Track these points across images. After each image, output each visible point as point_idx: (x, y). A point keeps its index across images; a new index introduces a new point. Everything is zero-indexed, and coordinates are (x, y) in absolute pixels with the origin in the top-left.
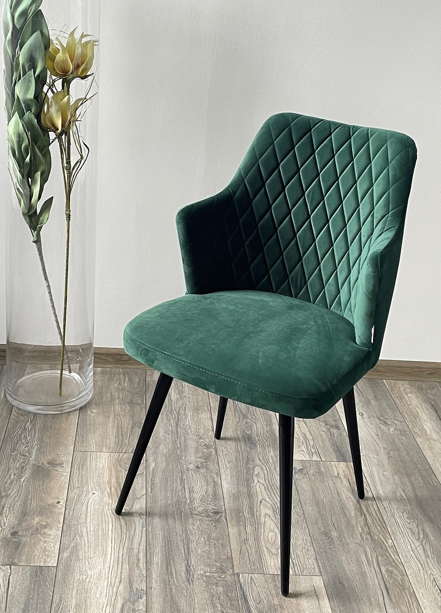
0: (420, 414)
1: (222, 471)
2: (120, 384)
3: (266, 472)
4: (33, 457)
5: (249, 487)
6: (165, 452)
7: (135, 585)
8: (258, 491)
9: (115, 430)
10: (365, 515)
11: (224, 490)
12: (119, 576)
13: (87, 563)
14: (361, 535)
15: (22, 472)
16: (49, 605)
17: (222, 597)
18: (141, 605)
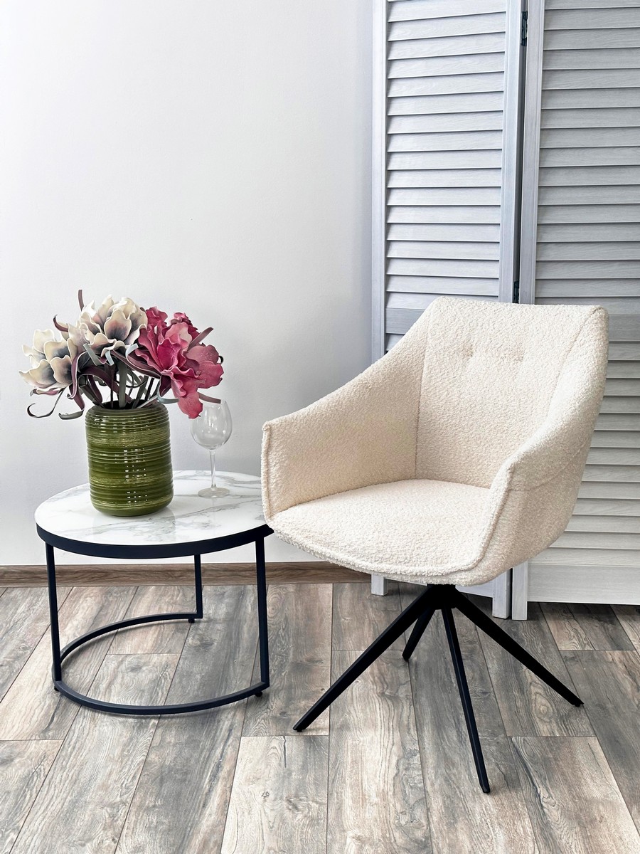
1: (488, 661)
4: (291, 656)
5: (517, 672)
6: (427, 648)
7: (408, 747)
9: (372, 632)
11: (491, 676)
12: (391, 740)
13: (358, 732)
14: (638, 706)
15: (281, 668)
16: (326, 761)
17: (495, 754)
18: (416, 760)
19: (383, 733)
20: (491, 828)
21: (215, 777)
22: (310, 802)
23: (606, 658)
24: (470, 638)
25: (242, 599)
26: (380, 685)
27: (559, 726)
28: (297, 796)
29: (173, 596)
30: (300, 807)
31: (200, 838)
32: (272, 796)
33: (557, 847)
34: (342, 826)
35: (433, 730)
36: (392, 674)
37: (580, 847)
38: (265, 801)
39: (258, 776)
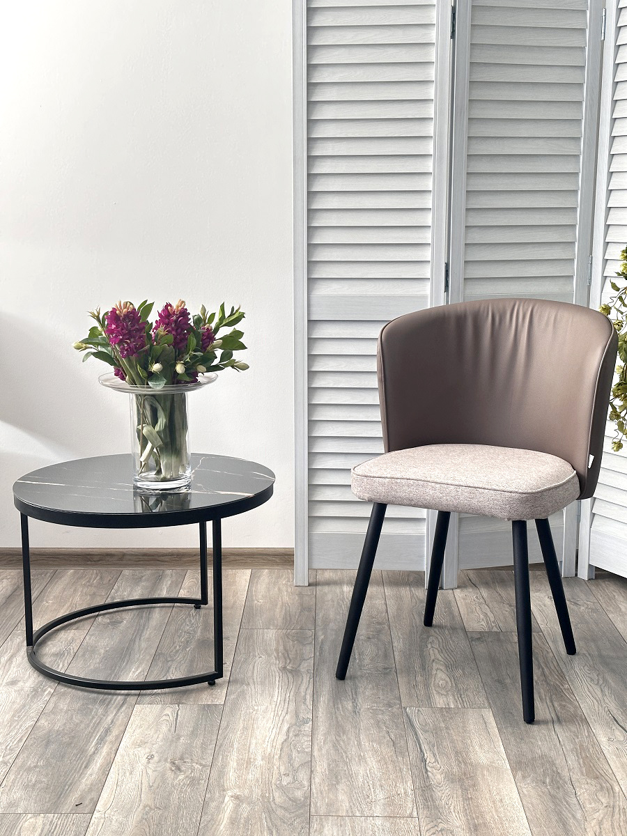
0: (616, 597)
1: (395, 640)
2: (289, 581)
3: (440, 640)
4: (199, 634)
5: (422, 651)
6: (335, 628)
7: (301, 715)
8: (431, 652)
9: (283, 614)
10: (543, 669)
11: (395, 653)
12: (286, 710)
13: (254, 702)
15: (187, 644)
16: (217, 728)
17: (388, 722)
18: (307, 728)
19: (278, 704)
20: (372, 790)
21: (102, 740)
22: (194, 764)
23: (511, 638)
24: (380, 620)
25: (159, 583)
26: (283, 658)
27: (455, 699)
28: (182, 758)
29: (90, 579)
30: (183, 768)
31: (77, 796)
32: (156, 759)
33: (436, 808)
34: (223, 785)
35: (329, 700)
36: (296, 651)
37: (460, 807)
38: (149, 763)
39: (146, 741)
